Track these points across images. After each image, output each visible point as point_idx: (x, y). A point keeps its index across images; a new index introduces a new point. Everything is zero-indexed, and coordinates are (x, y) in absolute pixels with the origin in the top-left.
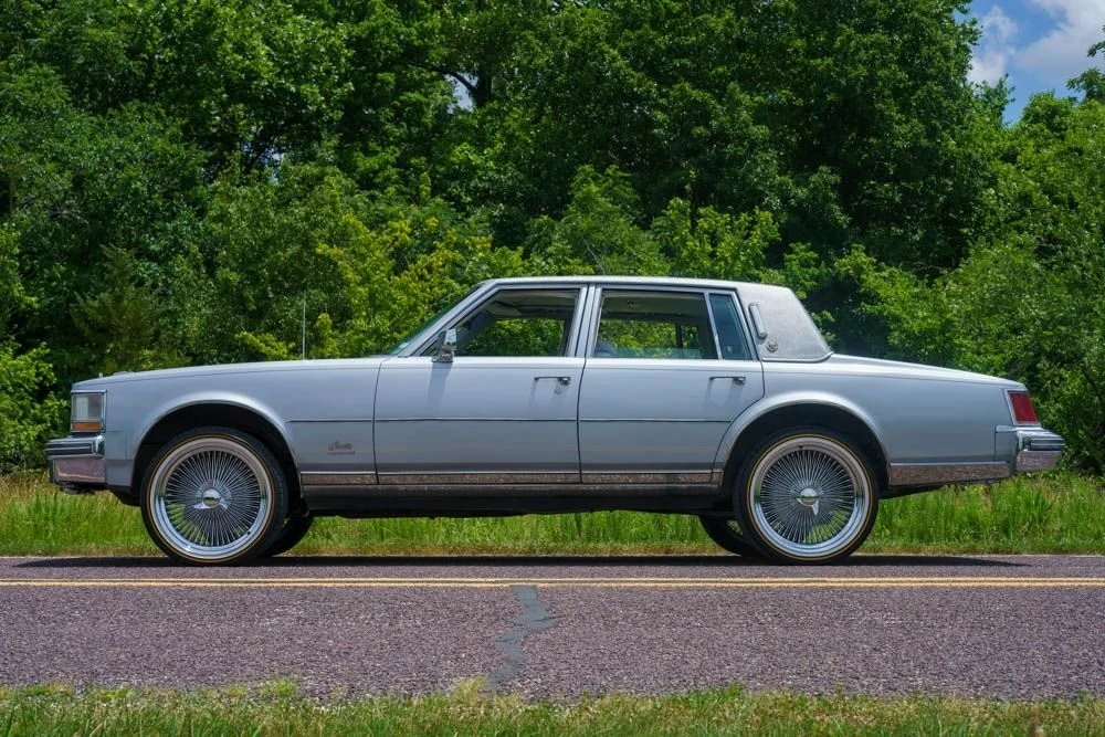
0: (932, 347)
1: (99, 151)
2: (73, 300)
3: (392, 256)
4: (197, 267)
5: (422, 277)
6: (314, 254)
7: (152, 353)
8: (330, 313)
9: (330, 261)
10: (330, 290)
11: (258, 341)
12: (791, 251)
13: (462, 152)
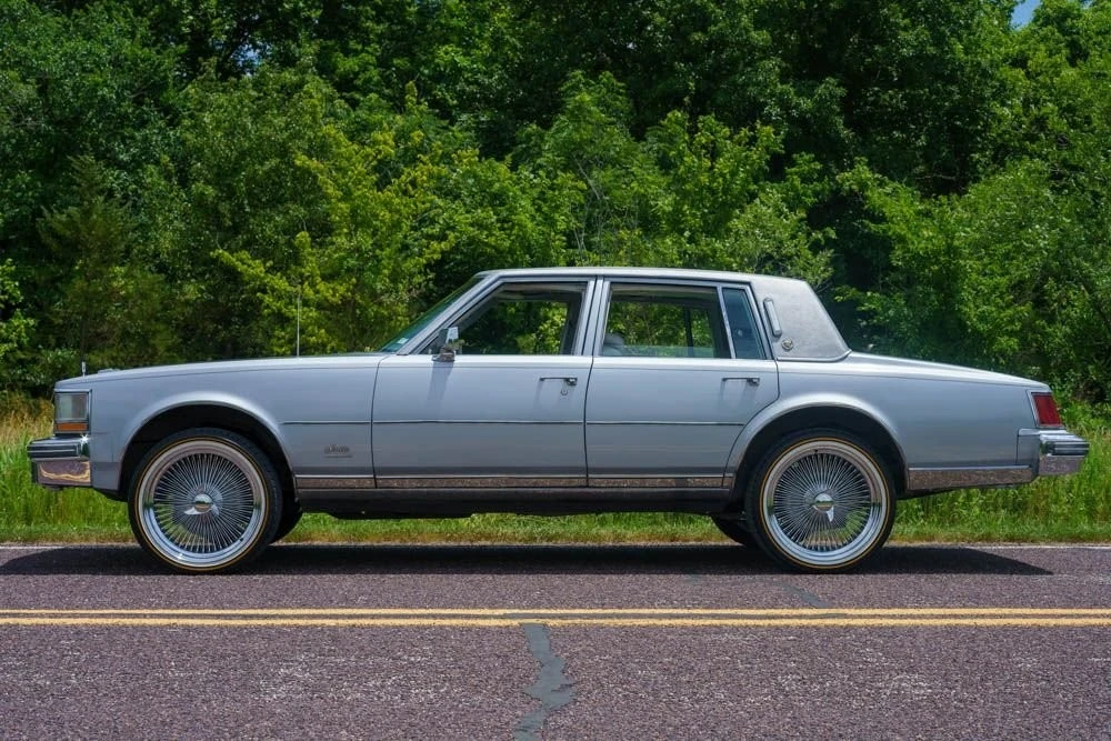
0: (936, 268)
1: (65, 54)
2: (40, 214)
3: (376, 170)
4: (168, 178)
5: (405, 192)
6: (293, 166)
7: (123, 270)
8: (309, 230)
9: (310, 173)
10: (308, 204)
11: (234, 260)
12: (793, 164)
13: (448, 54)
